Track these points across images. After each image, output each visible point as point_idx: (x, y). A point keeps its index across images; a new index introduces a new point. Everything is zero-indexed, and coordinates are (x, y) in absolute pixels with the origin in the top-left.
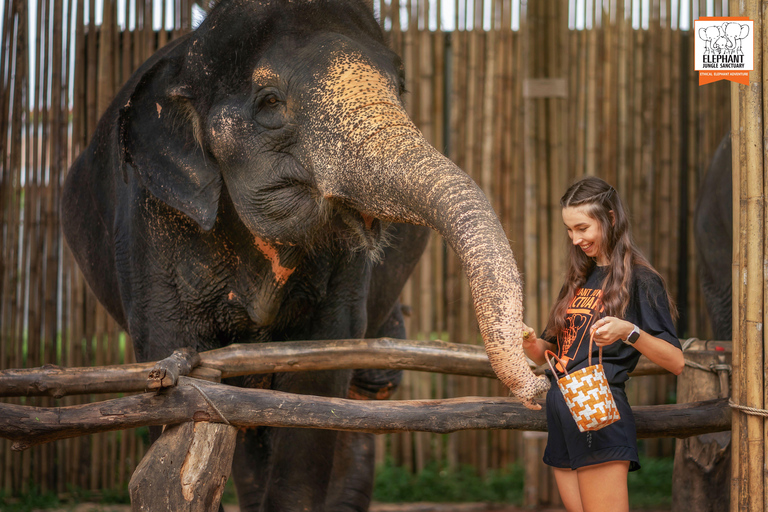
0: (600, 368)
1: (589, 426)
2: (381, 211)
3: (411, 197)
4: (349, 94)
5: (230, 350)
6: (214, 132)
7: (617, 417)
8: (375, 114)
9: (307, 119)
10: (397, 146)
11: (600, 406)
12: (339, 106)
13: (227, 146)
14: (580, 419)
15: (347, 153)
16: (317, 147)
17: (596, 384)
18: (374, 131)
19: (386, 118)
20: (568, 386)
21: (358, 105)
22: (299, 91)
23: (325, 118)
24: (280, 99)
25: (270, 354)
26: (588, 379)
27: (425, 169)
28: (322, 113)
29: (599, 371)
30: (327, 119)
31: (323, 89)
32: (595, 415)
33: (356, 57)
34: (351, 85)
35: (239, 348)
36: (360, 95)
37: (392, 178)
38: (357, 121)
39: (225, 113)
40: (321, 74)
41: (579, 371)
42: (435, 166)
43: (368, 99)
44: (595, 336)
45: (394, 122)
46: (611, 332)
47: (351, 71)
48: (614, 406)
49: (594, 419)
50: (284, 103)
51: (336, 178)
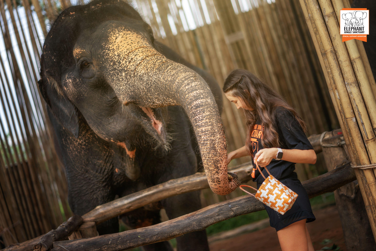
0: (271, 177)
1: (285, 209)
2: (154, 103)
3: (166, 88)
4: (122, 48)
5: (96, 210)
6: (65, 88)
7: (296, 195)
8: (138, 53)
9: (105, 67)
10: (154, 64)
11: (284, 196)
12: (119, 55)
13: (73, 94)
14: (278, 208)
15: (128, 77)
16: (113, 80)
17: (275, 186)
18: (140, 61)
19: (144, 53)
20: (261, 196)
21: (128, 52)
22: (97, 54)
23: (113, 64)
24: (89, 62)
25: (116, 206)
26: (269, 186)
27: (170, 72)
28: (111, 62)
29: (272, 179)
30: (114, 64)
31: (109, 50)
32: (284, 202)
33: (122, 29)
34: (122, 43)
35: (101, 208)
36: (128, 47)
37: (155, 81)
38: (130, 59)
39: (67, 77)
40: (106, 43)
41: (262, 185)
42: (176, 69)
43: (133, 47)
44: (258, 163)
45: (150, 54)
46: (265, 158)
47: (120, 37)
48: (291, 191)
49: (285, 204)
50: (92, 63)
51: (126, 92)
